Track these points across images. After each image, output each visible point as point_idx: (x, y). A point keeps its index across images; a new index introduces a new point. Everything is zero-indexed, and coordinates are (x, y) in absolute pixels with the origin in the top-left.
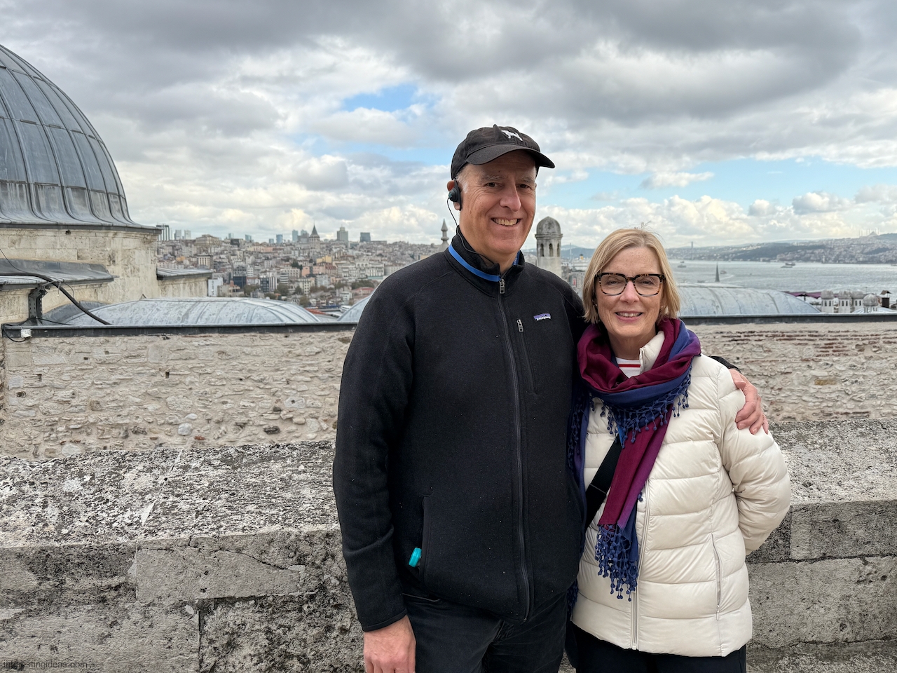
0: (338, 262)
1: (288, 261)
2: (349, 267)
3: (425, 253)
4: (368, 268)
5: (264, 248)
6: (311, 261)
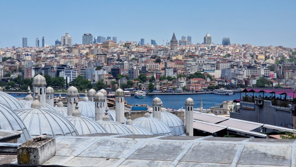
0: (186, 60)
1: (154, 58)
2: (192, 63)
3: (262, 53)
4: (205, 64)
5: (143, 49)
6: (169, 58)
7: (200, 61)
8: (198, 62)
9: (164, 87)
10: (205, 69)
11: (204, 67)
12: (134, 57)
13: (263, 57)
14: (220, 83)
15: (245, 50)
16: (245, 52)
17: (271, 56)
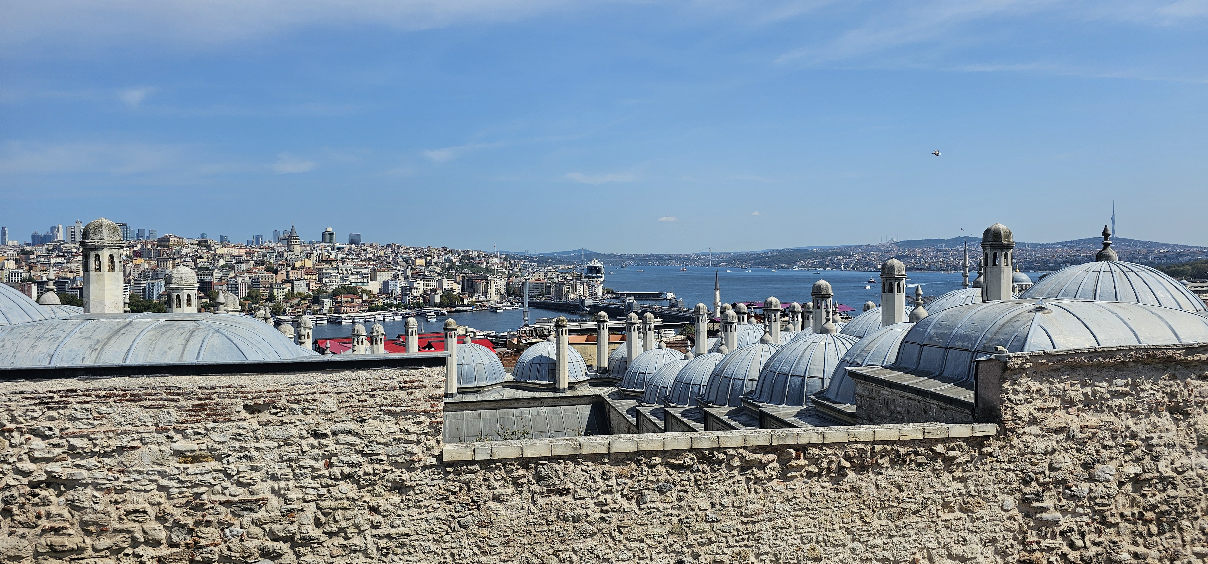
0: (318, 267)
1: (263, 264)
2: (331, 271)
3: (420, 257)
4: (352, 274)
5: (236, 250)
6: (288, 265)
7: (344, 269)
8: (342, 270)
9: (299, 310)
10: (353, 281)
11: (351, 278)
12: (224, 263)
13: (423, 262)
14: (386, 301)
15: (393, 252)
16: (394, 254)
17: (433, 261)
